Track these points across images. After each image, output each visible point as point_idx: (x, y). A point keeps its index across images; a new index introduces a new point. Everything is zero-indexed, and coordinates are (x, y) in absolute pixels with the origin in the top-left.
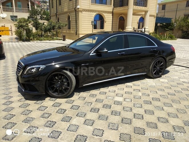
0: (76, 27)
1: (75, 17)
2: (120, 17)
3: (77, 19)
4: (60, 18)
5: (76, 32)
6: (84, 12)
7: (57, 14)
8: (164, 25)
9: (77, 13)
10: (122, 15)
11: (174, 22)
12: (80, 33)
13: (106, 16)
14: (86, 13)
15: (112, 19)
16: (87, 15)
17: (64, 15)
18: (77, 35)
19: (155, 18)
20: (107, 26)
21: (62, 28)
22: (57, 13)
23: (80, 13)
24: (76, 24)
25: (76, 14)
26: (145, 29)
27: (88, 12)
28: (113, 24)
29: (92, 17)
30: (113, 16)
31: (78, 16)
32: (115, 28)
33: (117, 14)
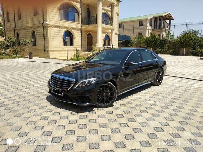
0: (45, 43)
1: (43, 33)
2: (88, 34)
3: (45, 35)
4: (20, 33)
5: (45, 49)
6: (53, 28)
7: (15, 29)
8: (124, 42)
9: (45, 29)
10: (90, 33)
11: (132, 39)
12: (50, 49)
13: (75, 33)
14: (55, 29)
15: (81, 36)
16: (56, 31)
17: (27, 30)
18: (46, 52)
19: (118, 36)
20: (77, 43)
21: (27, 44)
22: (15, 27)
23: (49, 29)
24: (44, 41)
25: (43, 30)
26: (113, 45)
27: (57, 28)
28: (82, 41)
29: (61, 34)
30: (81, 33)
31: (47, 32)
32: (84, 45)
33: (85, 31)
